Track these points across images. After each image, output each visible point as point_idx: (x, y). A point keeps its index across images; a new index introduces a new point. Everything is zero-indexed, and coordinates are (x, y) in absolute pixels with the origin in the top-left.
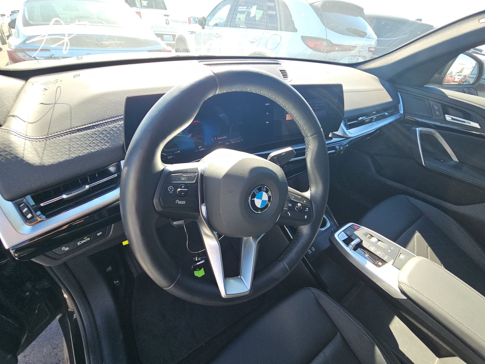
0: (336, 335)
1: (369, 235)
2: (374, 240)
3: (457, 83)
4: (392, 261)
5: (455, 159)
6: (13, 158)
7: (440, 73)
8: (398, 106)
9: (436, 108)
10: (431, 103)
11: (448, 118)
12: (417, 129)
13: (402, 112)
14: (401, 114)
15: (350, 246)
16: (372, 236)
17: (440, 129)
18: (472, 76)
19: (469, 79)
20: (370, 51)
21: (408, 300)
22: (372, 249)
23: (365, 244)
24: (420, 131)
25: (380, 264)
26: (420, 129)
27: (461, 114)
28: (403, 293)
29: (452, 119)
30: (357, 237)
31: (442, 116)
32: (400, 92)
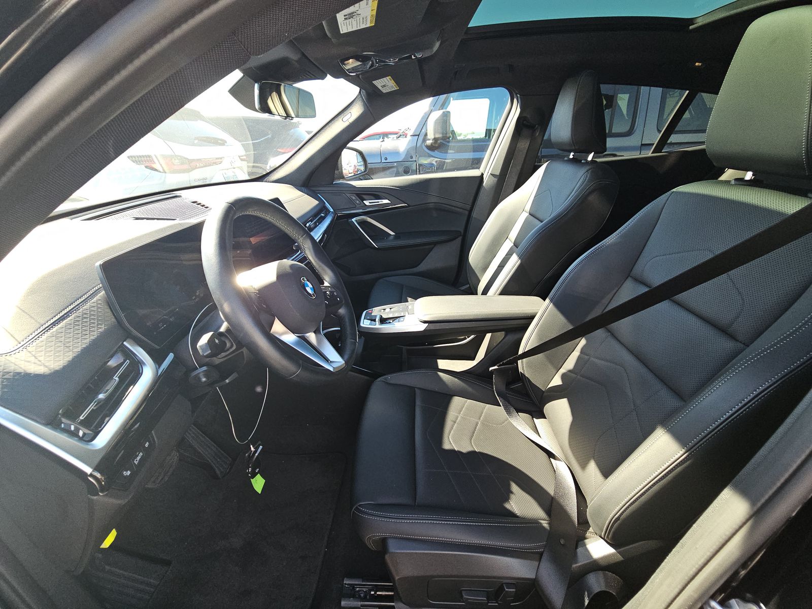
0: (415, 391)
1: (382, 310)
2: (388, 310)
3: (353, 174)
4: (407, 313)
5: (392, 233)
6: (14, 376)
7: (338, 170)
8: (325, 206)
9: (354, 198)
10: (348, 195)
11: (367, 203)
12: (353, 220)
13: (332, 210)
14: (332, 212)
15: (377, 323)
16: (384, 309)
17: (368, 214)
18: (359, 164)
19: (359, 168)
20: (242, 160)
21: (430, 324)
22: (391, 316)
23: (384, 316)
24: (356, 221)
25: (402, 319)
26: (355, 219)
27: (372, 197)
28: (425, 322)
29: (370, 203)
30: (376, 316)
31: (362, 203)
32: (318, 193)
